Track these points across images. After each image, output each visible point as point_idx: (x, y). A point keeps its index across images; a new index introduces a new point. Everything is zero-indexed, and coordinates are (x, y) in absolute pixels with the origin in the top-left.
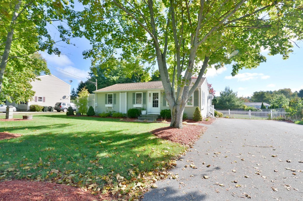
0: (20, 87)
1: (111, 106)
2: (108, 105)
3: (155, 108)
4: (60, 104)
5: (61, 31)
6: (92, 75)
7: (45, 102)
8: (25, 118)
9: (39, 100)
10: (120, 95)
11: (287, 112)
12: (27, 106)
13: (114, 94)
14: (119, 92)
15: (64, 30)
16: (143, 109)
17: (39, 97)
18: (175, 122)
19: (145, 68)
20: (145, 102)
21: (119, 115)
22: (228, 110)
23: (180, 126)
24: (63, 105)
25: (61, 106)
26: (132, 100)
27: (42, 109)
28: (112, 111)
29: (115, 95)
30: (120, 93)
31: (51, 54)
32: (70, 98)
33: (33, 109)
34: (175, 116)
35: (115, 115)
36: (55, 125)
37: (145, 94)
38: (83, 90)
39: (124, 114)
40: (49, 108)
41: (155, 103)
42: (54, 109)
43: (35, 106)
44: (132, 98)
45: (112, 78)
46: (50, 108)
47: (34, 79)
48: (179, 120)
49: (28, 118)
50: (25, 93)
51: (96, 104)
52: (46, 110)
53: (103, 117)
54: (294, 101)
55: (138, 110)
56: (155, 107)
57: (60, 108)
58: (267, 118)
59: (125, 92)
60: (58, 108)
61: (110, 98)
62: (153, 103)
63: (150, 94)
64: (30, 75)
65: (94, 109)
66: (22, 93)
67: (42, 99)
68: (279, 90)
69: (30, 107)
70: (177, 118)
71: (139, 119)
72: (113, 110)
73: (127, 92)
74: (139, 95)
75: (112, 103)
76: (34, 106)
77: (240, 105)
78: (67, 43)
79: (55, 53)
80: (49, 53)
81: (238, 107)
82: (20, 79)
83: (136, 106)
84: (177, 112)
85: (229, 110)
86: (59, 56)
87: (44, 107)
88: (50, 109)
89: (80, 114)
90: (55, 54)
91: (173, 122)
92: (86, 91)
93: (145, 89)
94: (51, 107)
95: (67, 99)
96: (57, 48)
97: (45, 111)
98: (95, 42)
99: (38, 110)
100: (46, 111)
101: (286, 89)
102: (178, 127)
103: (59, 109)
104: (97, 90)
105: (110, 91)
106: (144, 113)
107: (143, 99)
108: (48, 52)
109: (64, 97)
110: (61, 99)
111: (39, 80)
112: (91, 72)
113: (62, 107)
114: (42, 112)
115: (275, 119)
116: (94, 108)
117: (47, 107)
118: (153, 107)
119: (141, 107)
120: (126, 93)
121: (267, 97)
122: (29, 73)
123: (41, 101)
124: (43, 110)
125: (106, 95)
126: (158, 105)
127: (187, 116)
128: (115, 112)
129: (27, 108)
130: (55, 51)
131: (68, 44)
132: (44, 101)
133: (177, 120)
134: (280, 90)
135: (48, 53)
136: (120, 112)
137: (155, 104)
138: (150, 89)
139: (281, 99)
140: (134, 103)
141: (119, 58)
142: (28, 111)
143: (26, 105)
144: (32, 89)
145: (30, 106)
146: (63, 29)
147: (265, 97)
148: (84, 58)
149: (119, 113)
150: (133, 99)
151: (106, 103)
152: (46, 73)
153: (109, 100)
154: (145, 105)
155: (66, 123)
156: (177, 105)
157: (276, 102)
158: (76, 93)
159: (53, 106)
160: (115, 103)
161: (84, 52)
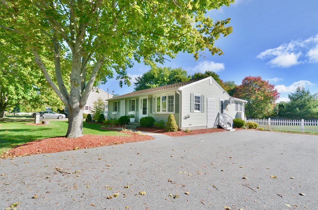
8: (43, 123)
13: (118, 102)
20: (137, 109)
26: (129, 107)
30: (121, 101)
37: (137, 100)
51: (108, 111)
62: (143, 109)
63: (141, 100)
67: (88, 108)
73: (125, 98)
74: (133, 102)
107: (136, 106)
118: (143, 114)
123: (87, 109)
125: (114, 103)
137: (145, 111)
140: (130, 111)
151: (113, 111)
153: (115, 107)
154: (137, 112)
160: (119, 111)
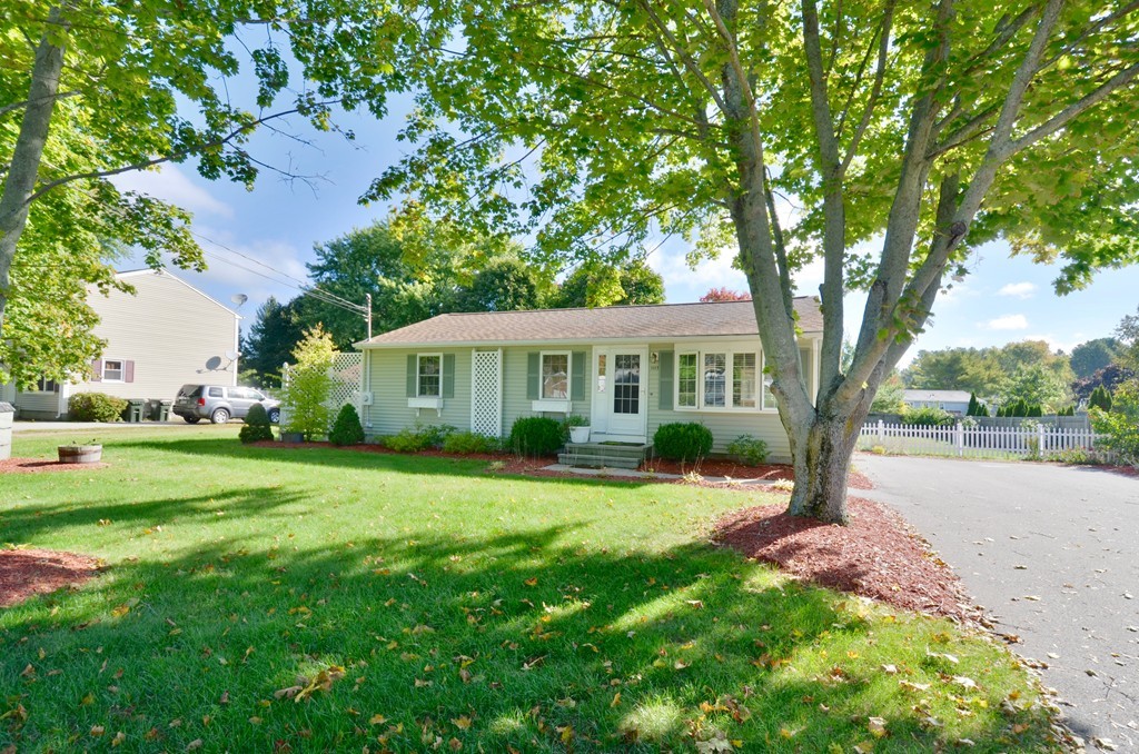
0: (49, 319)
1: (435, 407)
2: (420, 402)
3: (622, 416)
4: (200, 390)
5: (265, 75)
6: (321, 274)
7: (132, 381)
8: (69, 455)
9: (109, 376)
10: (474, 361)
11: (1099, 431)
12: (56, 399)
13: (445, 356)
14: (467, 350)
15: (280, 69)
16: (579, 422)
17: (107, 362)
18: (821, 495)
19: (607, 251)
20: (580, 391)
21: (475, 446)
22: (877, 423)
23: (845, 513)
24: (210, 395)
25: (202, 401)
26: (526, 381)
27: (120, 410)
28: (439, 426)
29: (449, 359)
30: (474, 354)
31: (214, 178)
32: (236, 364)
33: (84, 411)
34: (819, 470)
35: (455, 444)
36: (225, 495)
37: (580, 358)
38: (311, 334)
39: (493, 440)
40: (149, 404)
41: (626, 395)
42: (171, 409)
43: (93, 399)
44: (526, 373)
45: (405, 290)
46: (154, 406)
47: (105, 286)
48: (841, 487)
49: (83, 458)
50: (59, 346)
51: (369, 394)
52: (137, 415)
53: (403, 451)
54: (1127, 393)
55: (555, 426)
56: (626, 411)
57: (197, 408)
58: (1026, 456)
59: (495, 349)
60: (192, 407)
61: (429, 374)
62: (617, 393)
63: (603, 358)
64: (89, 271)
65: (360, 415)
66: (45, 348)
67: (123, 369)
68: (1005, 345)
69: (72, 402)
70: (833, 479)
71: (560, 460)
72: (444, 422)
73: (502, 347)
74: (555, 363)
75: (437, 393)
76: (89, 398)
77: (888, 399)
78: (315, 124)
79: (230, 173)
80: (203, 174)
81: (882, 407)
82: (42, 285)
83: (540, 407)
84: (829, 450)
85: (881, 421)
86: (251, 190)
87: (130, 404)
88: (155, 412)
89: (298, 439)
90: (234, 180)
91: (812, 494)
92: (327, 341)
93: (582, 338)
94: (160, 404)
95: (225, 369)
96: (240, 153)
97: (133, 418)
98: (420, 132)
99: (107, 413)
100: (137, 420)
101: (1030, 345)
102: (839, 520)
103: (194, 412)
104: (373, 335)
105: (430, 342)
106: (579, 435)
107: (573, 379)
108: (200, 168)
109: (214, 363)
110: (199, 372)
111: (128, 293)
112: (321, 263)
113: (206, 402)
114: (123, 425)
115: (1058, 461)
116: (359, 411)
117: (142, 401)
118: (617, 410)
119: (565, 411)
120: (500, 352)
121: (970, 370)
122: (88, 262)
123: (117, 376)
124: (126, 416)
125: (411, 359)
126: (636, 404)
127: (769, 453)
128: (452, 429)
129: (57, 407)
130: (230, 164)
131: (319, 128)
132: (130, 379)
133: (832, 489)
134: (1009, 345)
135: (198, 172)
136: (473, 431)
137: (626, 399)
138: (601, 340)
139: (1036, 378)
140: (532, 393)
141: (524, 206)
142: (60, 420)
143: (52, 393)
144: (97, 331)
145: (71, 399)
146: (277, 67)
147: (962, 371)
148: (359, 202)
149: (469, 435)
150: (529, 379)
151: (410, 393)
152: (180, 262)
153: (421, 378)
154: (580, 405)
155: (269, 487)
156: (831, 419)
157: (1018, 390)
158: (247, 346)
159: (169, 396)
160: (449, 392)
161: (390, 171)
